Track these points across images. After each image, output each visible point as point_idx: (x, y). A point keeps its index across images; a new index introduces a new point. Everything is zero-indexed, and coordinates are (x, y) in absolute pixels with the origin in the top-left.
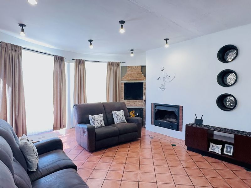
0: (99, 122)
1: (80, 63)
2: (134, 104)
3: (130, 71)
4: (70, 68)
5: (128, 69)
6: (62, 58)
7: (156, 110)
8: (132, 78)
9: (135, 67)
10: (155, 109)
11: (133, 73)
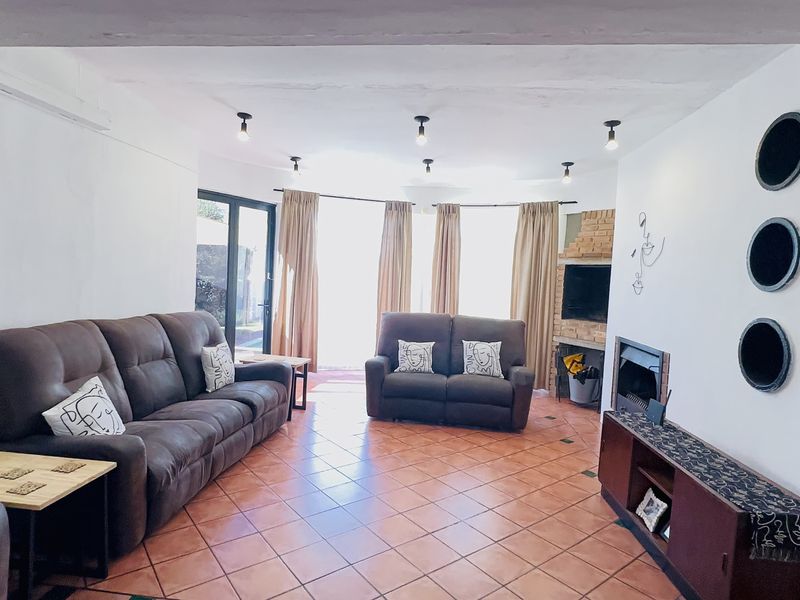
0: (417, 359)
1: (449, 212)
2: (589, 333)
3: (588, 229)
4: (424, 228)
5: (583, 223)
6: (405, 204)
7: (624, 362)
8: (590, 251)
9: (604, 215)
10: (621, 359)
11: (597, 233)
